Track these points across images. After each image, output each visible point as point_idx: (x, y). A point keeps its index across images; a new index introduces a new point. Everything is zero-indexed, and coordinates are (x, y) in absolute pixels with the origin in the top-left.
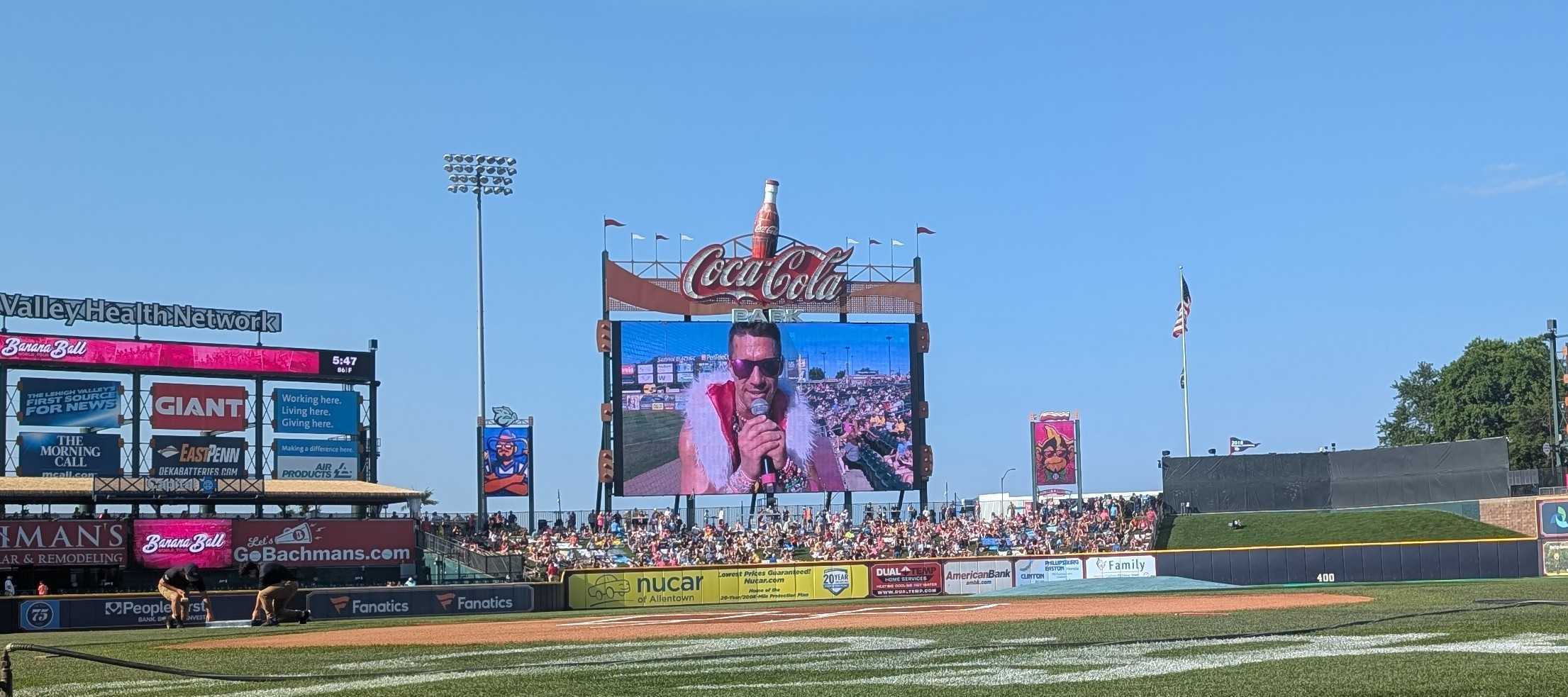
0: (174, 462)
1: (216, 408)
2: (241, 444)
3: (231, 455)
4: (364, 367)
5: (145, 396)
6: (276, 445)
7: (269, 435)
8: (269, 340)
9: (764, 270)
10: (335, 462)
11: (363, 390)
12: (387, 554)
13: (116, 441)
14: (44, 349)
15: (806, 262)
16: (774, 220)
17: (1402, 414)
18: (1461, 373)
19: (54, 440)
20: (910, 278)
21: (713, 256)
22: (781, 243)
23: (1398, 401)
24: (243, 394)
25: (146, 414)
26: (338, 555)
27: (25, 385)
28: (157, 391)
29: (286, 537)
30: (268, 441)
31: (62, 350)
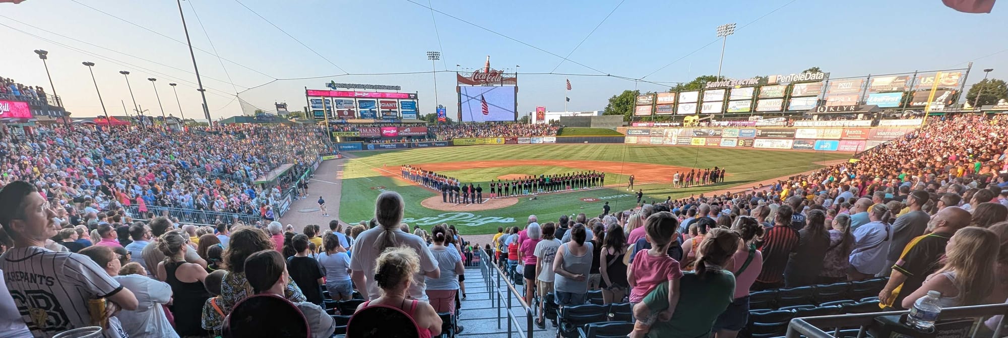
0: (385, 115)
1: (391, 105)
2: (396, 112)
3: (394, 114)
4: (416, 97)
5: (379, 103)
6: (402, 112)
7: (401, 110)
8: (399, 91)
9: (487, 75)
10: (412, 115)
11: (416, 101)
12: (423, 133)
13: (375, 112)
14: (361, 94)
15: (495, 73)
16: (489, 64)
17: (609, 105)
18: (621, 98)
19: (365, 112)
20: (515, 77)
21: (477, 73)
22: (490, 69)
23: (609, 103)
24: (395, 102)
25: (380, 107)
26: (415, 134)
27: (359, 101)
28: (381, 102)
29: (406, 130)
30: (401, 112)
31: (364, 95)
